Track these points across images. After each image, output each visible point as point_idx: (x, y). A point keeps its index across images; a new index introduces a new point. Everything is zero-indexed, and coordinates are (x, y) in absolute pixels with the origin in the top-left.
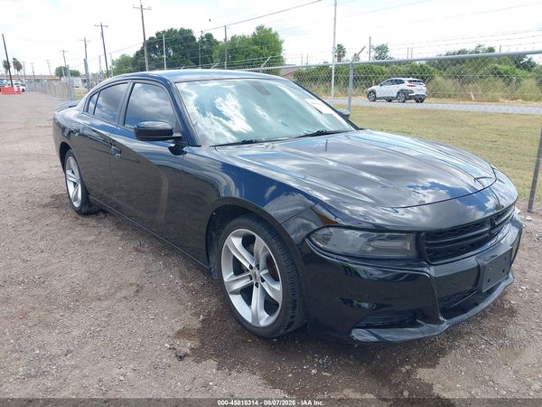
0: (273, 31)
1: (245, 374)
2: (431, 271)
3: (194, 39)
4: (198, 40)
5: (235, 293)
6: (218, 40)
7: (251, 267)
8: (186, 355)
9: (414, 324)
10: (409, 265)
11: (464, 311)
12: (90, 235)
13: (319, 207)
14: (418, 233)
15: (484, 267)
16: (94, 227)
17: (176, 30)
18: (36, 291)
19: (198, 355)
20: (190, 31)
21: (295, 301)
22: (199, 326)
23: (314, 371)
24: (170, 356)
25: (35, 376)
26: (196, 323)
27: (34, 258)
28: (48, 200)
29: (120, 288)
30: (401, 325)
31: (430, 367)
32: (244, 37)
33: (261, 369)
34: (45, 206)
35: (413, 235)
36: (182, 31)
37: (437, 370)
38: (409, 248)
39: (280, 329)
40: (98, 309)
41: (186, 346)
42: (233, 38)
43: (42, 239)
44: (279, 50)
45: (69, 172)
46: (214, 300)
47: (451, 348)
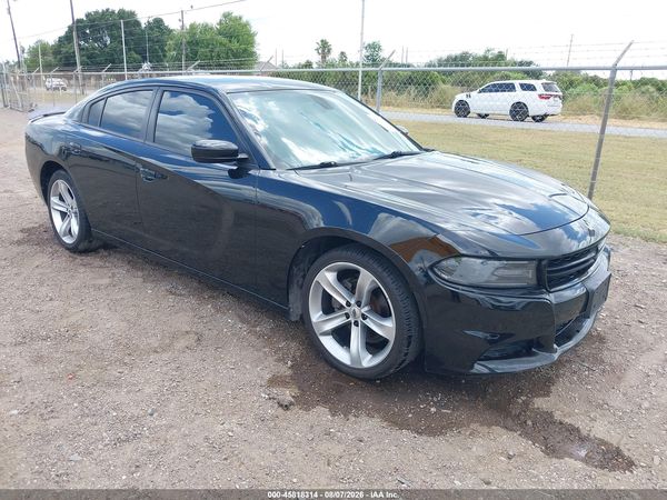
0: (244, 20)
1: (364, 418)
2: (551, 298)
3: (138, 24)
4: (143, 26)
5: (325, 334)
6: (171, 27)
7: (349, 304)
8: (291, 404)
9: (530, 354)
10: (531, 293)
11: (569, 338)
12: (102, 278)
13: (440, 237)
14: (540, 260)
15: (593, 292)
16: (101, 267)
17: (113, 12)
18: (70, 347)
19: (304, 402)
20: (132, 14)
21: (410, 337)
22: (289, 372)
23: (433, 410)
24: (272, 406)
25: (127, 440)
26: (285, 370)
27: (44, 308)
28: (19, 236)
29: (174, 337)
30: (517, 355)
31: (544, 395)
32: (207, 25)
33: (378, 411)
34: (19, 243)
35: (534, 264)
36: (122, 14)
37: (552, 398)
38: (530, 276)
39: (390, 368)
40: (160, 363)
41: (287, 394)
42: (192, 26)
43: (41, 284)
44: (252, 43)
45: (54, 200)
46: (293, 345)
47: (557, 376)
